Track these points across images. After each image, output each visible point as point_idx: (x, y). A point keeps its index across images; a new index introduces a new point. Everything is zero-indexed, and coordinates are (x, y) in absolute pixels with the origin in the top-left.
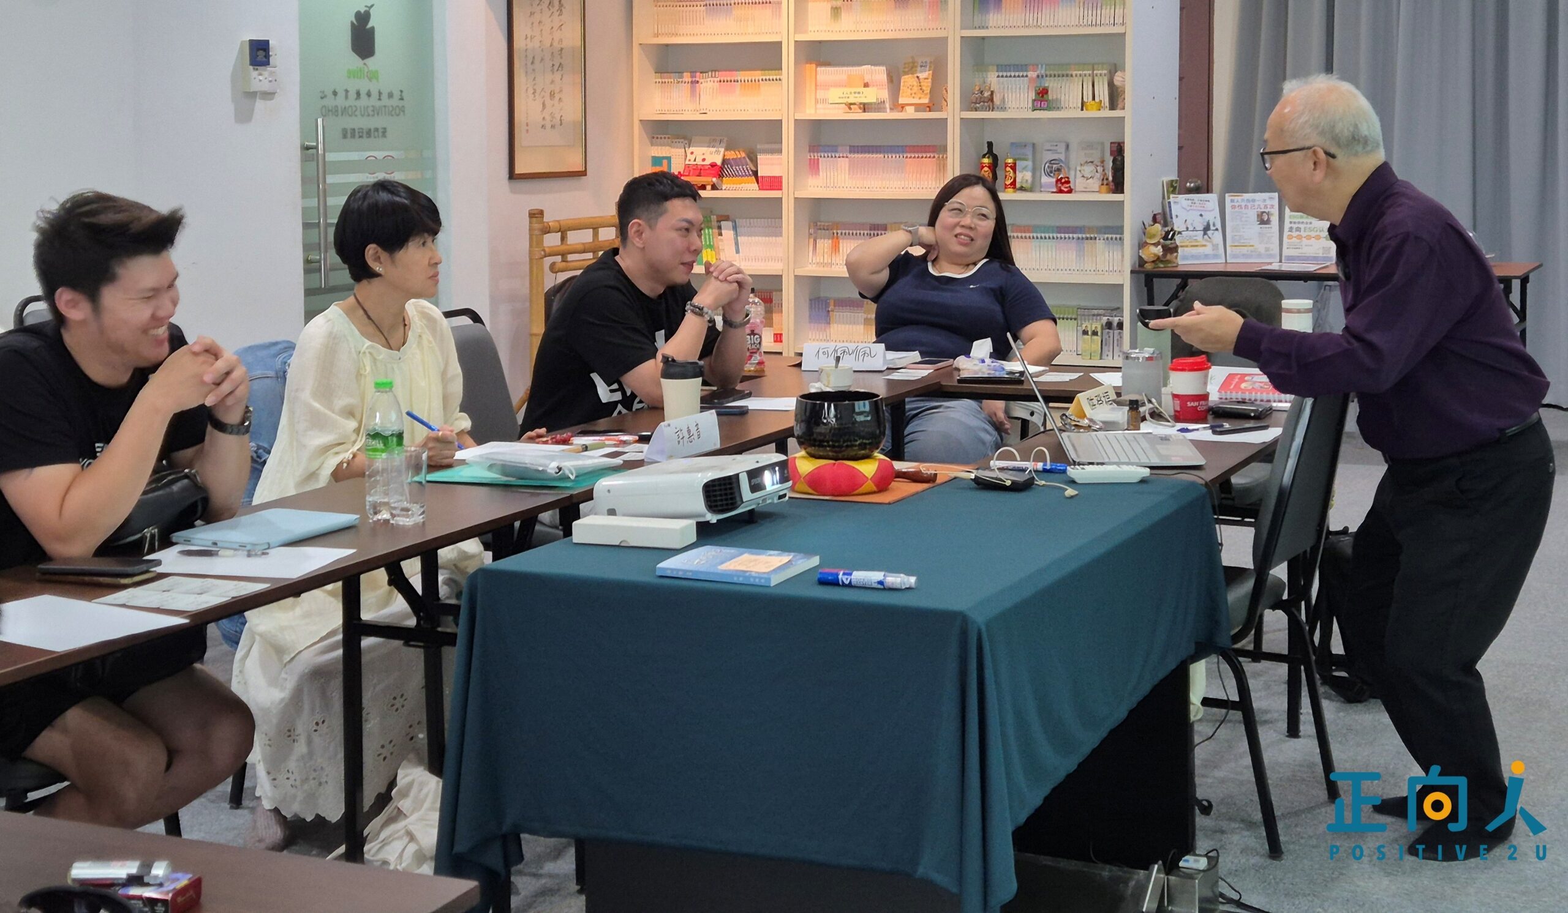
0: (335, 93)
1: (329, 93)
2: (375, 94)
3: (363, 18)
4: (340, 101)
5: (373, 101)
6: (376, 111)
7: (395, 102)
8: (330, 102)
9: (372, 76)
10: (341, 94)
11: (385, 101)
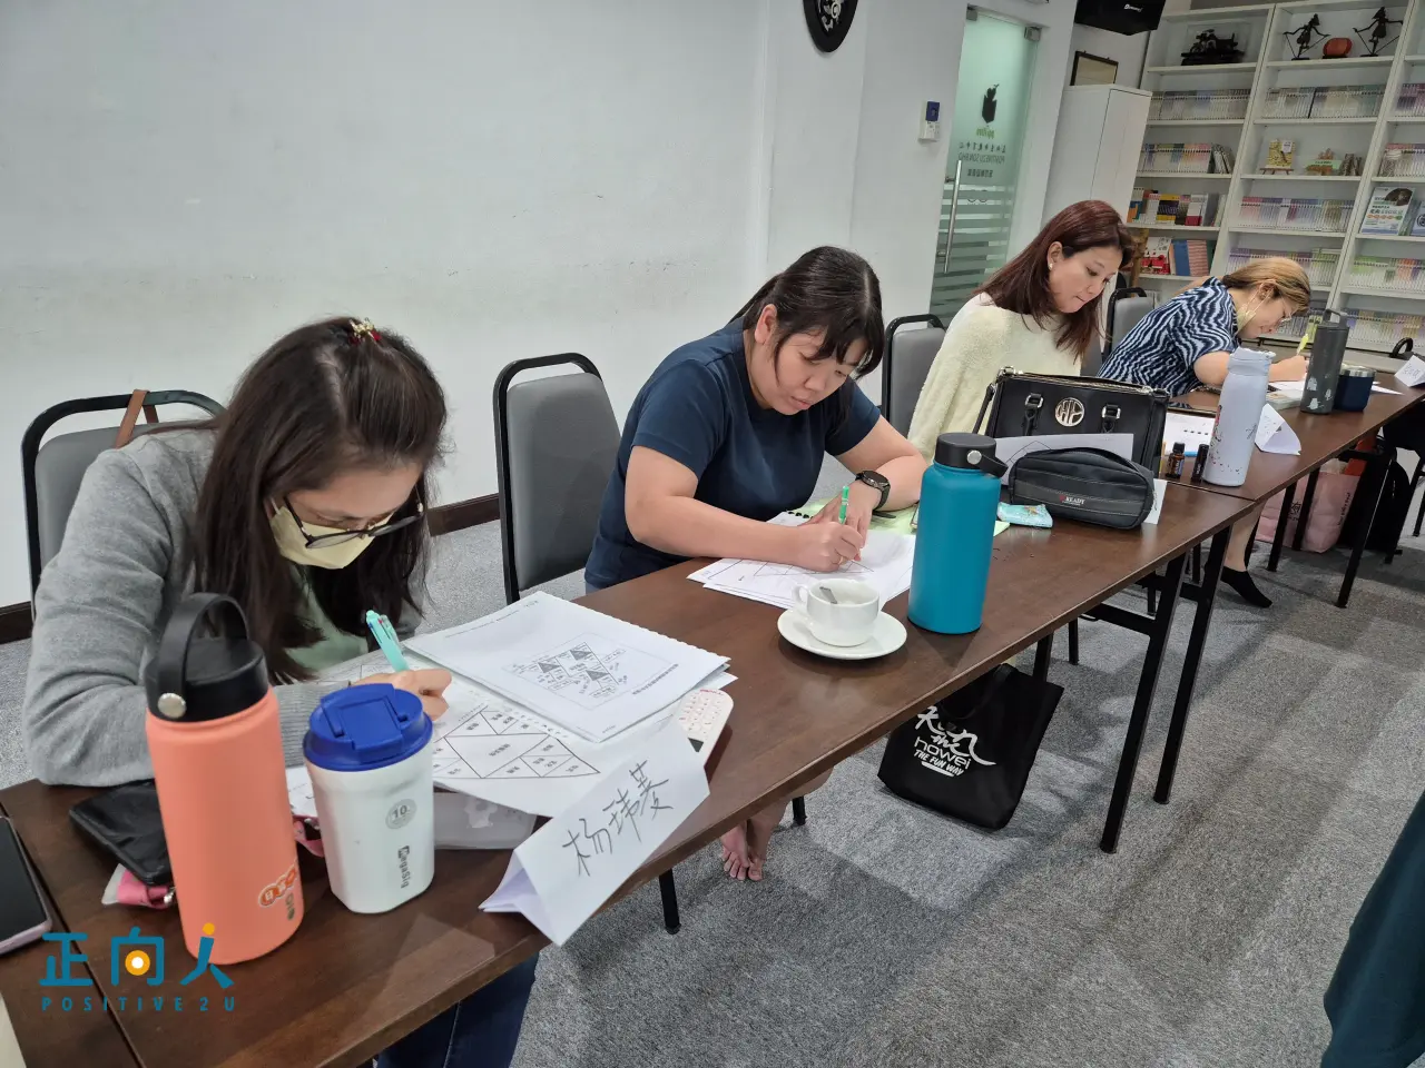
0: (968, 145)
1: (965, 144)
2: (990, 147)
3: (991, 93)
4: (971, 151)
5: (988, 152)
6: (989, 159)
7: (1000, 154)
8: (965, 151)
9: (991, 134)
10: (972, 146)
11: (995, 153)
